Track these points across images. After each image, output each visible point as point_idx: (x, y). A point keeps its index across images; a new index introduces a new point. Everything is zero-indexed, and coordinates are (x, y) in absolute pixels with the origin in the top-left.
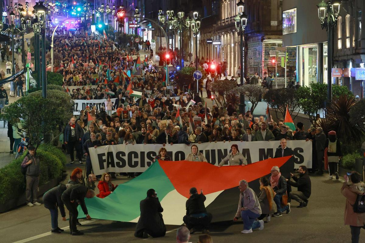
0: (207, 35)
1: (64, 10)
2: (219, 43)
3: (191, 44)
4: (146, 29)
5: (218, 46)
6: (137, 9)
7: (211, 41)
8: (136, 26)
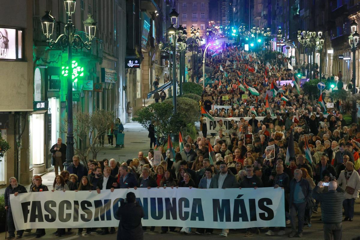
0: (339, 52)
1: (226, 32)
2: (349, 58)
3: (326, 60)
4: (290, 47)
5: (348, 61)
6: (279, 30)
7: (343, 57)
8: (282, 45)
